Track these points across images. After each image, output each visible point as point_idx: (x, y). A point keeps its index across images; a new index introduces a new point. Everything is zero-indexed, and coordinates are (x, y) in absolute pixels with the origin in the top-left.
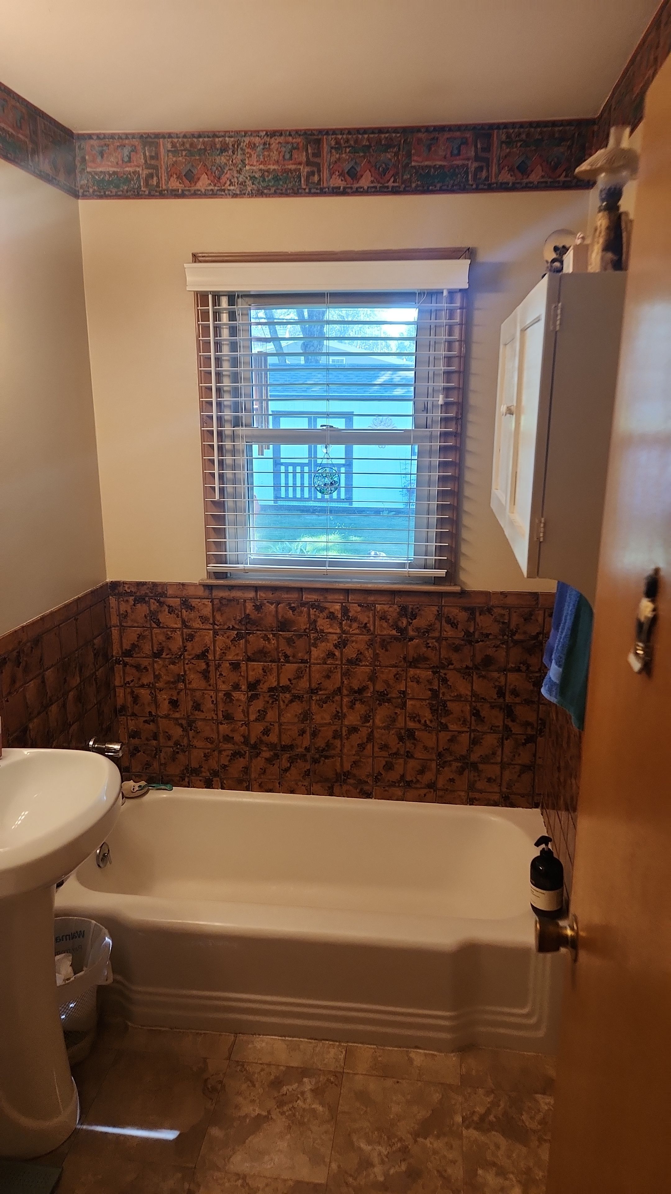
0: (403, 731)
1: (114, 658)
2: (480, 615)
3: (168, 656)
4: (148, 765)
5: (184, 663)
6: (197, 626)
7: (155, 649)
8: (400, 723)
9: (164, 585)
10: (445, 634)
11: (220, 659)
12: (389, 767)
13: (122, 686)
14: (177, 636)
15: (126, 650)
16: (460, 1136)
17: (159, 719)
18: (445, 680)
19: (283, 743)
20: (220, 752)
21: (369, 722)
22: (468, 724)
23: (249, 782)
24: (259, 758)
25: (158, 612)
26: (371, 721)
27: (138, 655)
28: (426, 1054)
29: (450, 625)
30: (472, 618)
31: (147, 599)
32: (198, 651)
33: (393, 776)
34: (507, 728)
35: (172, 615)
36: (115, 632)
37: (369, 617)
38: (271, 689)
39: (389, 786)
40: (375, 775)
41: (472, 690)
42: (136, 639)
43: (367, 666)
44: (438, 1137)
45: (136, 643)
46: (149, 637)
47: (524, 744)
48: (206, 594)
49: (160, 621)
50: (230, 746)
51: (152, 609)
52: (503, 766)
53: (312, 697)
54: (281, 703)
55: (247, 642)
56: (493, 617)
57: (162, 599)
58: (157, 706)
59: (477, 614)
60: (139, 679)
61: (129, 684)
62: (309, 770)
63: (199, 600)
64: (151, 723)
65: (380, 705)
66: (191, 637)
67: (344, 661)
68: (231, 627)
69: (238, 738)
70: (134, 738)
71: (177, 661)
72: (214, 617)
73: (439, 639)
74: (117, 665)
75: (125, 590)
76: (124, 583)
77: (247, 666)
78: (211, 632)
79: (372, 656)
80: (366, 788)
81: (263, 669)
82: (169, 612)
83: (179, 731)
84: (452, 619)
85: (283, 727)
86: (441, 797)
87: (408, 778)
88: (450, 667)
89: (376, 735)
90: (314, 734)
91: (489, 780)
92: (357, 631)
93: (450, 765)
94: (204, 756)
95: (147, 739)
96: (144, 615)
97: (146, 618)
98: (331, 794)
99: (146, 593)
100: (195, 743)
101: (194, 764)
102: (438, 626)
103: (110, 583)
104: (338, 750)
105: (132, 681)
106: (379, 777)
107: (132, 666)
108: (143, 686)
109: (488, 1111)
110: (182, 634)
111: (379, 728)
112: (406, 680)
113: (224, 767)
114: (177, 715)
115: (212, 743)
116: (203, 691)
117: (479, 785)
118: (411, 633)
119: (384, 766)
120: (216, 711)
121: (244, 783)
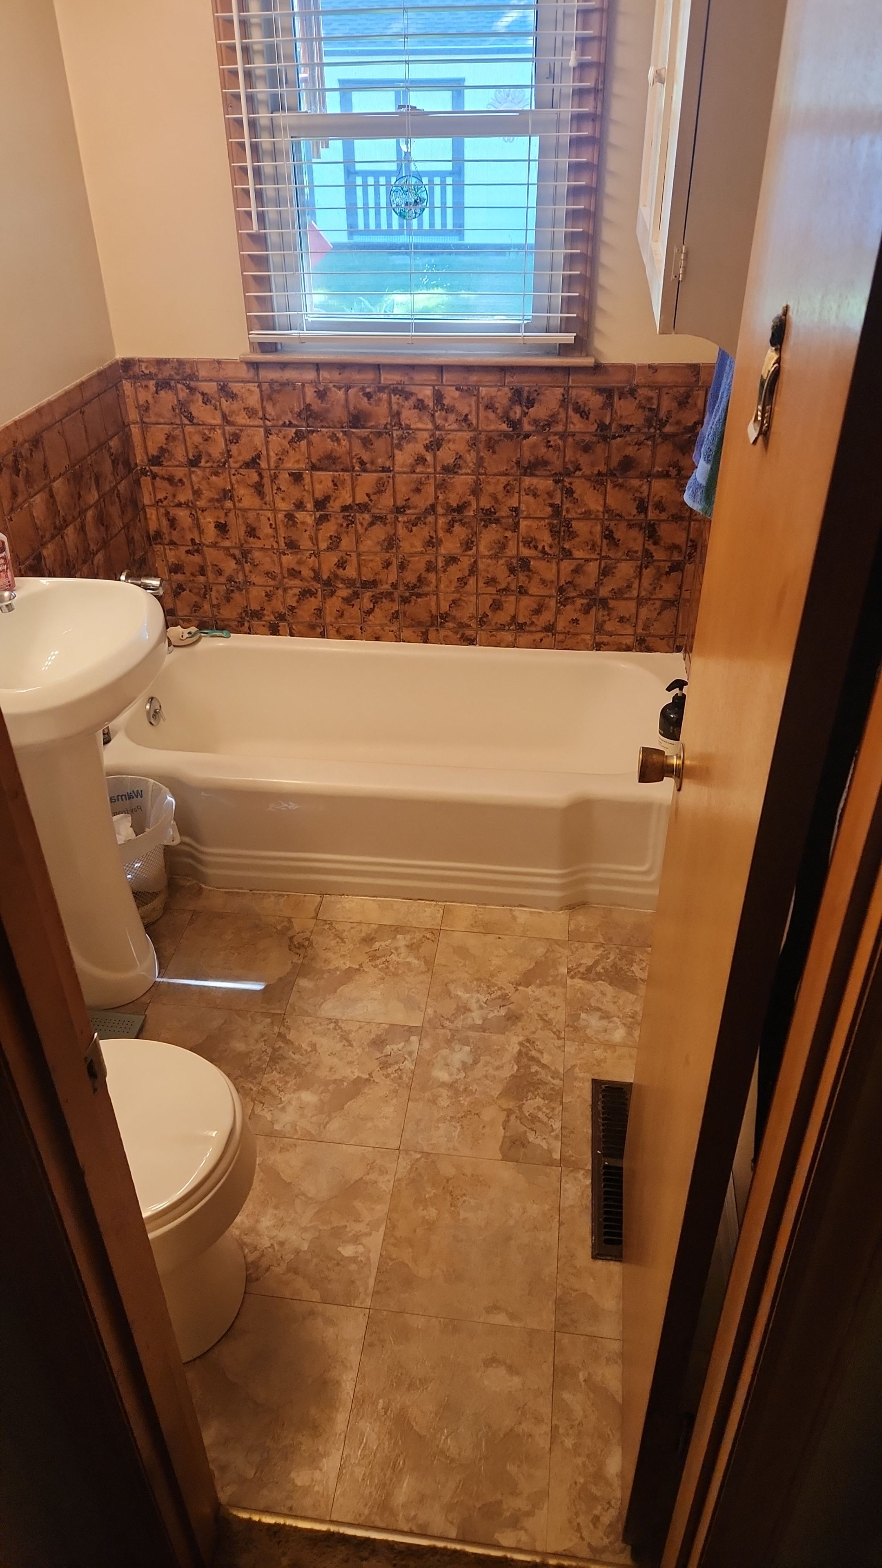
0: (514, 561)
1: (139, 468)
2: (620, 399)
3: (209, 464)
4: (197, 607)
5: (229, 473)
6: (243, 422)
7: (191, 457)
8: (511, 551)
9: (194, 363)
10: (571, 428)
11: (276, 468)
12: (497, 606)
13: (153, 506)
14: (218, 435)
15: (153, 456)
16: (565, 986)
17: (205, 548)
18: (570, 492)
19: (364, 579)
20: (285, 590)
21: (471, 549)
22: (598, 549)
23: (323, 627)
24: (334, 598)
25: (189, 403)
26: (474, 548)
27: (170, 463)
28: (531, 913)
29: (578, 415)
30: (609, 404)
31: (172, 383)
32: (247, 456)
33: (503, 617)
34: (648, 554)
35: (208, 407)
36: (135, 430)
37: (470, 406)
38: (345, 508)
39: (497, 630)
40: (480, 616)
41: (605, 503)
42: (165, 441)
43: (468, 474)
44: (540, 986)
45: (165, 446)
46: (181, 437)
47: (668, 573)
48: (251, 374)
49: (194, 414)
50: (297, 582)
51: (181, 398)
52: (640, 601)
53: (398, 518)
54: (359, 526)
55: (310, 444)
56: (637, 401)
57: (192, 384)
58: (201, 532)
59: (616, 398)
60: (174, 496)
61: (162, 502)
62: (397, 612)
63: (242, 384)
64: (195, 554)
65: (486, 526)
66: (235, 439)
67: (438, 469)
68: (287, 423)
69: (306, 573)
70: (176, 573)
71: (220, 471)
72: (263, 408)
73: (563, 436)
74: (143, 478)
75: (142, 372)
76: (140, 361)
77: (312, 477)
78: (262, 430)
79: (475, 461)
80: (469, 633)
81: (333, 481)
82: (203, 402)
83: (232, 564)
84: (582, 406)
85: (363, 558)
86: (562, 642)
87: (521, 620)
88: (578, 473)
89: (481, 566)
90: (402, 567)
91: (622, 620)
92: (455, 426)
93: (573, 603)
94: (266, 596)
95: (193, 575)
96: (170, 407)
97: (174, 411)
98: (426, 641)
99: (170, 375)
100: (253, 578)
101: (255, 606)
102: (562, 416)
103: (122, 362)
104: (432, 587)
105: (166, 498)
106: (485, 619)
107: (163, 478)
108: (179, 505)
109: (596, 963)
110: (224, 434)
111: (484, 557)
112: (519, 492)
113: (292, 609)
114: (227, 543)
115: (274, 579)
116: (258, 512)
117: (609, 627)
118: (527, 427)
119: (491, 606)
120: (275, 537)
121: (318, 629)
